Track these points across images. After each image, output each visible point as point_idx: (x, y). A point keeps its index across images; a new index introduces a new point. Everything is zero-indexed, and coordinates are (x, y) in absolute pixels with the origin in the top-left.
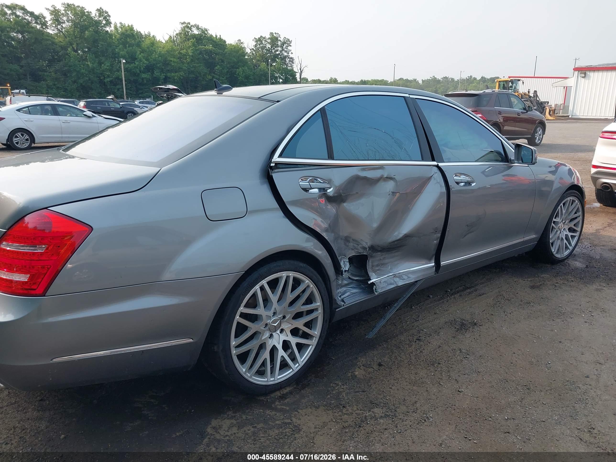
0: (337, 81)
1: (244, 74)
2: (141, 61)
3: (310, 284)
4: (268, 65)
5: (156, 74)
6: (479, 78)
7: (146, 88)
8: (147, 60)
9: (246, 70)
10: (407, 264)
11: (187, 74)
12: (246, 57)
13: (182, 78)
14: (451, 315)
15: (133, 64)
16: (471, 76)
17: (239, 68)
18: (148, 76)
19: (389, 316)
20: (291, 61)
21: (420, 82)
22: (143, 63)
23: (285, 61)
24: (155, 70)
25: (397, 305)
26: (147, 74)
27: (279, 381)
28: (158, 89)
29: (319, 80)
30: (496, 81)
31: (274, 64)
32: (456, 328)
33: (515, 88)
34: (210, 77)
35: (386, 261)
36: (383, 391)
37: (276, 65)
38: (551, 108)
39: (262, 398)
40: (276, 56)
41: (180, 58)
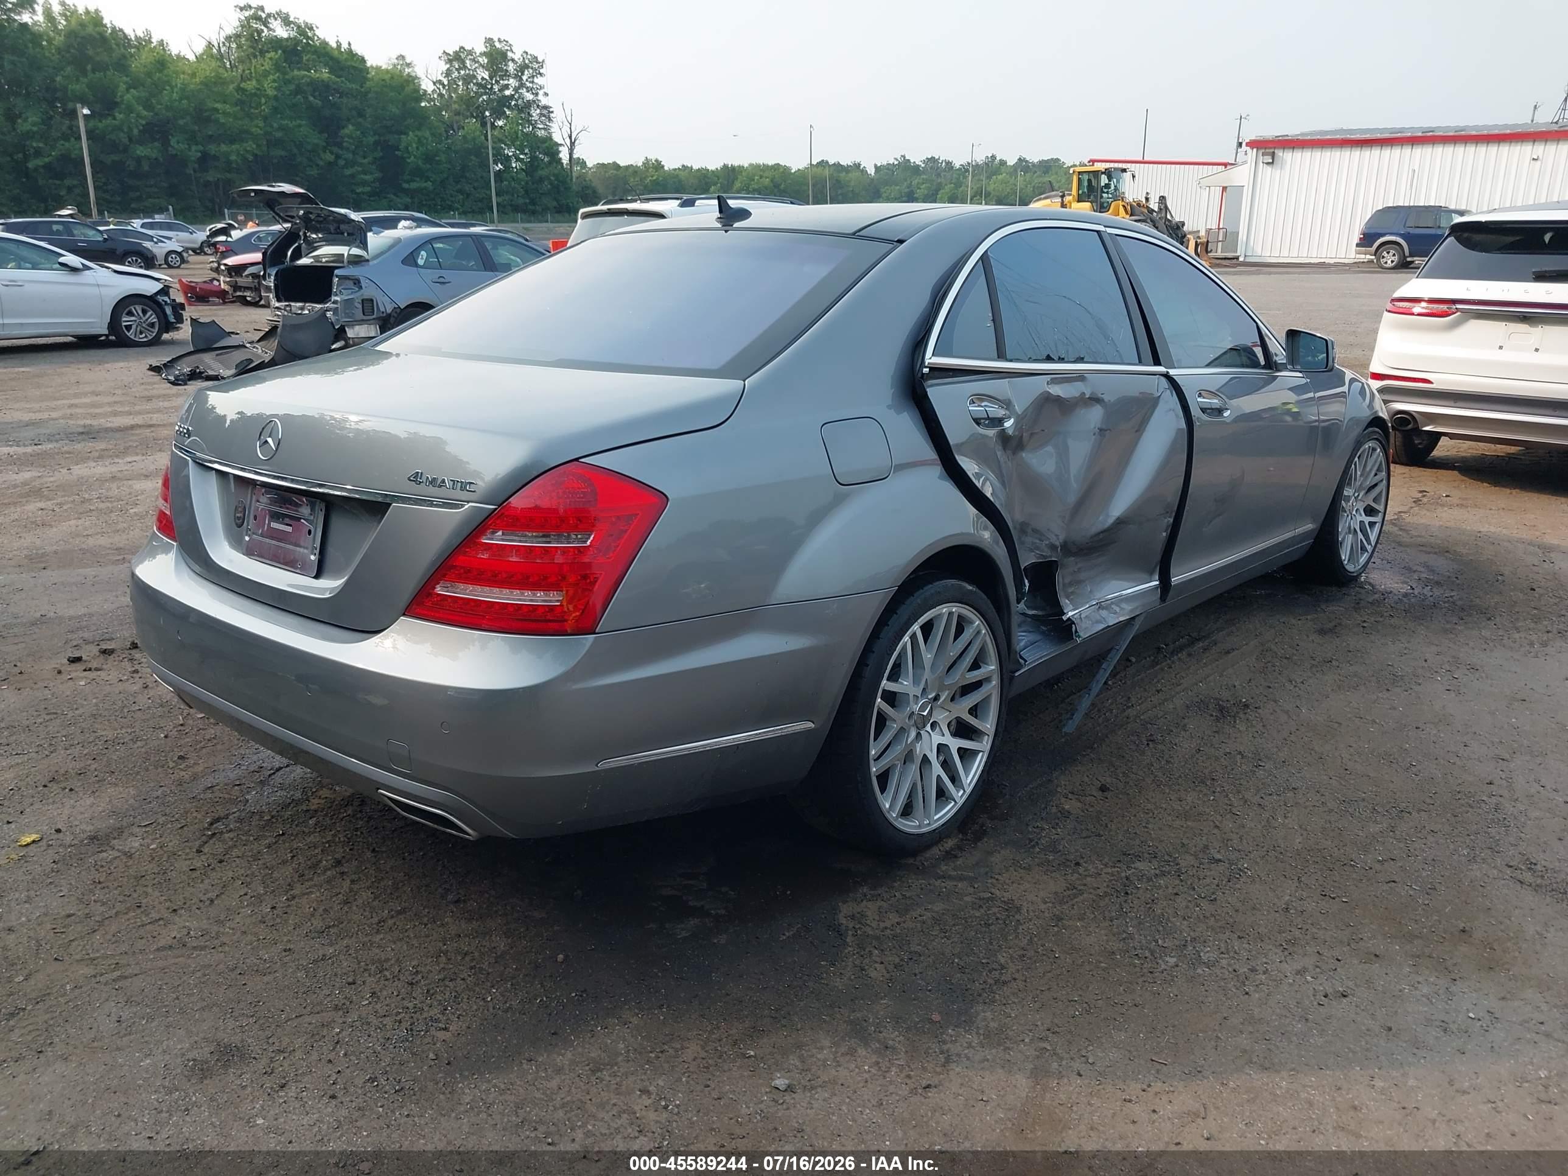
0: (663, 166)
1: (421, 148)
2: (130, 109)
3: (982, 627)
4: (484, 124)
5: (176, 146)
6: (1011, 162)
7: (151, 186)
8: (148, 107)
9: (427, 139)
10: (1115, 584)
11: (265, 148)
12: (423, 104)
13: (251, 158)
14: (1190, 693)
15: (110, 118)
16: (993, 157)
17: (406, 134)
18: (155, 151)
19: (1096, 687)
20: (544, 116)
21: (871, 171)
22: (139, 116)
23: (530, 115)
24: (172, 135)
25: (1108, 666)
26: (150, 145)
27: (934, 826)
28: (253, 194)
29: (615, 163)
30: (1071, 172)
31: (500, 123)
32: (1212, 715)
33: (1116, 189)
34: (329, 157)
35: (1082, 576)
36: (1135, 833)
37: (505, 125)
38: (1199, 237)
39: (911, 861)
40: (505, 101)
41: (240, 103)
